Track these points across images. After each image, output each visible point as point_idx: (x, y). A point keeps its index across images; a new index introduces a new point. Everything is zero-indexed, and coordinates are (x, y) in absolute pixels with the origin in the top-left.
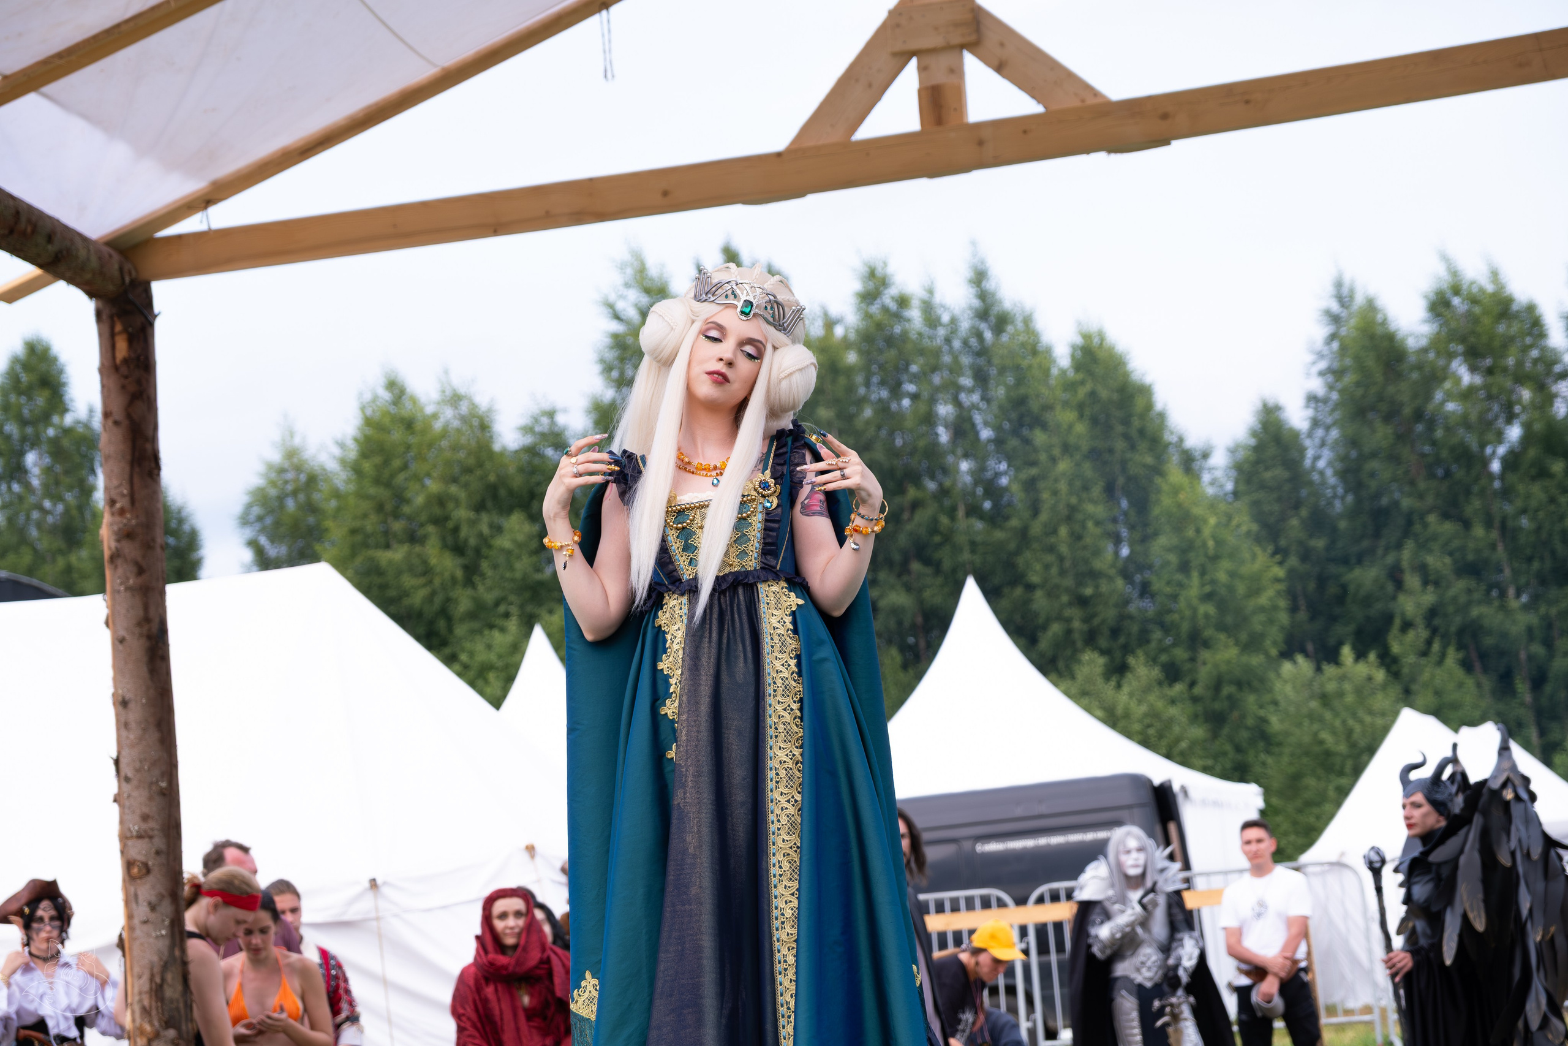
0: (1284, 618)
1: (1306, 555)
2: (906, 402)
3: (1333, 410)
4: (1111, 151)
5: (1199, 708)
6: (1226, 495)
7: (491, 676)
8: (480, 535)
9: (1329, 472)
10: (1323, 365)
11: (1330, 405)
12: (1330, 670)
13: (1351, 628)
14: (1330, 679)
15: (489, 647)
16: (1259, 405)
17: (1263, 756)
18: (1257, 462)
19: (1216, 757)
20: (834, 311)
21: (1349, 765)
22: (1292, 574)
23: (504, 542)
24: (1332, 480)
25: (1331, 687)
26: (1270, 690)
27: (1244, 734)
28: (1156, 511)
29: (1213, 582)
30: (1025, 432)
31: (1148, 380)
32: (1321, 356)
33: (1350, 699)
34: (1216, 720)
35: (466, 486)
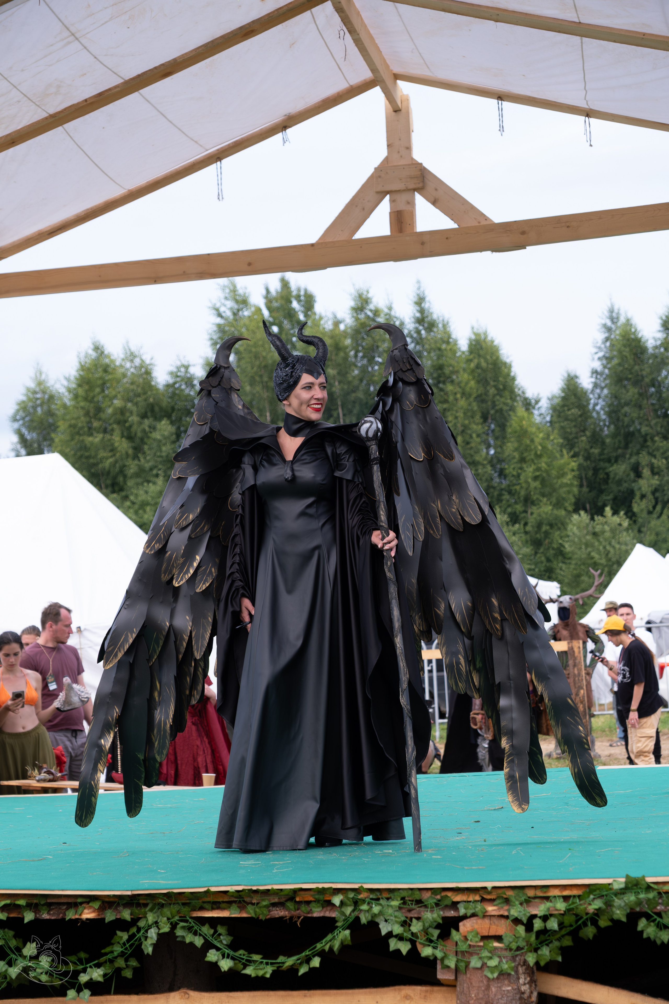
0: (575, 490)
1: (587, 458)
2: (376, 368)
3: (605, 379)
4: (493, 251)
5: (528, 537)
6: (547, 422)
7: (148, 508)
8: (144, 431)
9: (602, 412)
10: (601, 354)
11: (604, 376)
12: (598, 518)
13: (611, 497)
14: (598, 524)
15: (146, 492)
16: (566, 375)
17: (560, 565)
18: (563, 406)
19: (536, 564)
20: (340, 316)
21: (606, 569)
22: (580, 466)
23: (156, 435)
24: (604, 417)
25: (598, 528)
26: (566, 529)
27: (552, 552)
28: (509, 430)
29: (538, 469)
30: (441, 385)
31: (508, 361)
32: (599, 348)
33: (608, 534)
34: (537, 544)
35: (136, 404)
